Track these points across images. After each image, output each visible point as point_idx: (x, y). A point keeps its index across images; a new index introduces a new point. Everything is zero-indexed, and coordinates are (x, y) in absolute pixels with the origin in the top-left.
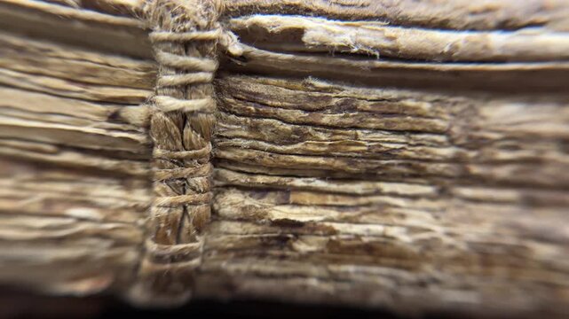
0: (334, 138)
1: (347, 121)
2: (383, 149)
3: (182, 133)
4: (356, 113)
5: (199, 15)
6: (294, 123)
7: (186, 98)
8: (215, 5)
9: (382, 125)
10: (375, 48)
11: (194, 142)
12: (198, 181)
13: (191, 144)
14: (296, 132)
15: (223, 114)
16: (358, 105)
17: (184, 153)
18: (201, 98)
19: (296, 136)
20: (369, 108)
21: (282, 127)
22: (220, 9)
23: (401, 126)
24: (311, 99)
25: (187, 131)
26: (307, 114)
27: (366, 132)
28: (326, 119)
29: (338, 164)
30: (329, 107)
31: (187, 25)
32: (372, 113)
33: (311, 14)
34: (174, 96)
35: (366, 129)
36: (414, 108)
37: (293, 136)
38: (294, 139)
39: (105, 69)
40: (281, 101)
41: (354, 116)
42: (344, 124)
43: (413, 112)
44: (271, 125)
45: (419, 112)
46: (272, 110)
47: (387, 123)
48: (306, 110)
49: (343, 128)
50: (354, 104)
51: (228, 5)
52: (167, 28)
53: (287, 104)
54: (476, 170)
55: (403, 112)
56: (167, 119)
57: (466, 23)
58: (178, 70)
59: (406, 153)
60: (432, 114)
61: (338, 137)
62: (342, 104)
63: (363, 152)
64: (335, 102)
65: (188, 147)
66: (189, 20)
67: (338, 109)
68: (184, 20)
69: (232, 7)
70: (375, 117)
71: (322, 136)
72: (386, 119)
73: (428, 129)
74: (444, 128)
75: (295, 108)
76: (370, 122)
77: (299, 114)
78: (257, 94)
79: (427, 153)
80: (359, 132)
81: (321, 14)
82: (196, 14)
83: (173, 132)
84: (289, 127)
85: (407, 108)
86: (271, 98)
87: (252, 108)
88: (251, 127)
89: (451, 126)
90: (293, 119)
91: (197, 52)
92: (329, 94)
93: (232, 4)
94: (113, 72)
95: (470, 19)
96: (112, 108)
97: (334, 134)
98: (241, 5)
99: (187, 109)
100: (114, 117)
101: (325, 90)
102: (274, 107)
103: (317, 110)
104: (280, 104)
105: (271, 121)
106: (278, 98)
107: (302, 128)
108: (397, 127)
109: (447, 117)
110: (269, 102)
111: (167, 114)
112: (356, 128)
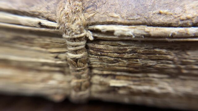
0: (129, 61)
1: (133, 57)
2: (147, 65)
3: (77, 64)
4: (137, 54)
5: (77, 30)
6: (114, 58)
7: (77, 54)
8: (83, 24)
9: (147, 58)
10: (142, 35)
11: (81, 66)
12: (84, 75)
13: (80, 66)
14: (115, 60)
15: (90, 55)
16: (137, 51)
17: (78, 69)
18: (81, 53)
19: (115, 61)
20: (141, 52)
21: (110, 59)
22: (85, 25)
23: (154, 58)
24: (120, 50)
25: (78, 63)
26: (119, 55)
27: (141, 60)
28: (126, 56)
29: (131, 69)
30: (126, 52)
31: (73, 34)
32: (143, 54)
33: (117, 24)
34: (72, 53)
35: (141, 59)
36: (159, 52)
37: (114, 61)
38: (115, 62)
39: (52, 44)
40: (109, 51)
41: (136, 55)
42: (132, 58)
43: (159, 53)
44: (106, 59)
45: (161, 53)
46: (106, 54)
47: (148, 57)
48: (118, 53)
49: (132, 59)
50: (136, 51)
51: (88, 23)
52: (67, 35)
53: (111, 52)
54: (185, 71)
55: (155, 53)
56: (72, 60)
57: (179, 24)
58: (73, 46)
59: (157, 66)
60: (167, 54)
61: (131, 61)
62: (131, 51)
63: (140, 66)
64: (128, 50)
65: (79, 67)
66: (74, 32)
67: (130, 52)
68: (72, 32)
69: (89, 23)
70: (144, 55)
71: (125, 61)
72: (148, 56)
73: (165, 59)
74: (171, 58)
75: (114, 53)
76: (142, 57)
77: (116, 55)
78: (100, 49)
79: (165, 66)
80: (138, 60)
81: (121, 24)
82: (76, 30)
83: (74, 64)
84: (112, 59)
85: (157, 52)
86: (105, 50)
87: (99, 54)
88: (100, 59)
89: (174, 57)
90: (114, 56)
91: (78, 40)
92: (126, 47)
93: (89, 22)
94: (54, 44)
95: (180, 23)
96: (55, 55)
97: (129, 60)
98: (92, 22)
99: (77, 57)
100: (56, 57)
101: (125, 46)
102: (107, 53)
103: (122, 53)
104: (109, 52)
105: (106, 57)
106: (108, 50)
107: (117, 59)
108: (153, 58)
109: (173, 54)
110: (105, 51)
111: (71, 59)
112: (137, 59)
